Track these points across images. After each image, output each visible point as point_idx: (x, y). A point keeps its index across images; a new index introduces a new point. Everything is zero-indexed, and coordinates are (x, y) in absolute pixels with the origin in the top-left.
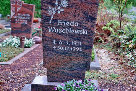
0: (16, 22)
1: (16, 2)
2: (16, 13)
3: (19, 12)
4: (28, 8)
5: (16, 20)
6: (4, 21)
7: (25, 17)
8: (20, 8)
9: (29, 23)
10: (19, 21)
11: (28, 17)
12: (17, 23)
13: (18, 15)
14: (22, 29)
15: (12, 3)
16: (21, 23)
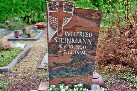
0: (60, 52)
1: (61, 6)
2: (59, 32)
3: (67, 28)
4: (87, 18)
5: (60, 46)
6: (3, 29)
7: (82, 38)
8: (69, 19)
9: (91, 52)
10: (67, 50)
11: (88, 38)
12: (62, 53)
13: (64, 36)
14: (73, 66)
15: (51, 9)
16: (71, 53)
